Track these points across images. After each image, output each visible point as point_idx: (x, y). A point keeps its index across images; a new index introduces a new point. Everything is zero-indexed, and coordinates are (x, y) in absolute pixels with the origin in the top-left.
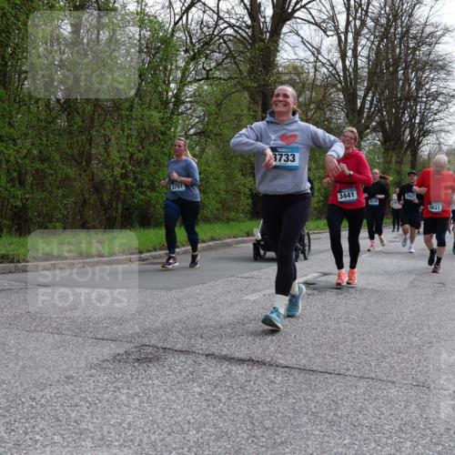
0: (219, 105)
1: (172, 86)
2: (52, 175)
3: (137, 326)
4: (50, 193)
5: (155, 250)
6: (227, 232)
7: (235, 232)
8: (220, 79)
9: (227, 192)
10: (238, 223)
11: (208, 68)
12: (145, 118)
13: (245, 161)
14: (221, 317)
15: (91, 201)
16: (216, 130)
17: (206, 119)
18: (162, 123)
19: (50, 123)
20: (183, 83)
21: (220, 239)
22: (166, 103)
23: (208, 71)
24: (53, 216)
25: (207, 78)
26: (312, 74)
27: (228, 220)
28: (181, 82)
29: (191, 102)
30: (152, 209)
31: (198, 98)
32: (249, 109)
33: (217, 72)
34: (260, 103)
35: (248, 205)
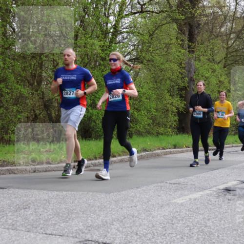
0: (151, 35)
1: (112, 18)
2: (8, 93)
3: (81, 224)
4: (7, 109)
5: (96, 158)
6: (157, 144)
7: (164, 145)
8: (153, 12)
9: (157, 110)
10: (166, 137)
11: (142, 3)
12: (88, 46)
13: (173, 84)
14: (153, 217)
15: (41, 116)
16: (148, 57)
17: (140, 47)
18: (102, 50)
19: (6, 49)
20: (120, 16)
21: (151, 150)
22: (106, 33)
23: (142, 6)
24: (8, 129)
25: (142, 12)
26: (233, 8)
27: (158, 134)
28: (119, 15)
29: (127, 32)
30: (93, 123)
31: (133, 30)
32: (177, 38)
33: (150, 6)
34: (187, 33)
35: (175, 121)
